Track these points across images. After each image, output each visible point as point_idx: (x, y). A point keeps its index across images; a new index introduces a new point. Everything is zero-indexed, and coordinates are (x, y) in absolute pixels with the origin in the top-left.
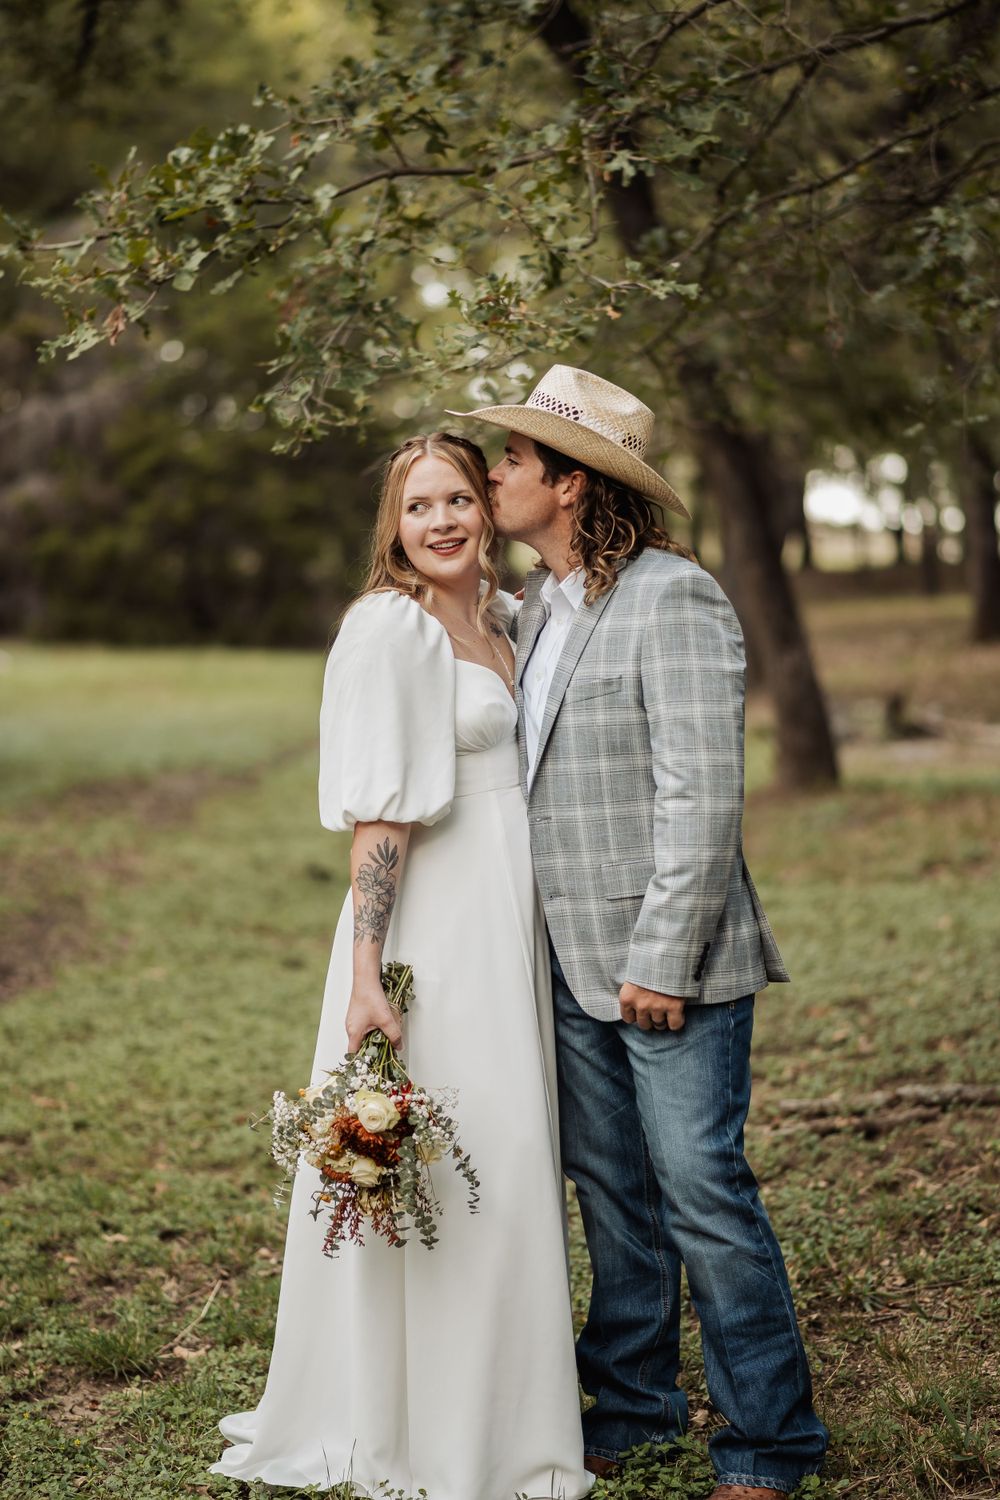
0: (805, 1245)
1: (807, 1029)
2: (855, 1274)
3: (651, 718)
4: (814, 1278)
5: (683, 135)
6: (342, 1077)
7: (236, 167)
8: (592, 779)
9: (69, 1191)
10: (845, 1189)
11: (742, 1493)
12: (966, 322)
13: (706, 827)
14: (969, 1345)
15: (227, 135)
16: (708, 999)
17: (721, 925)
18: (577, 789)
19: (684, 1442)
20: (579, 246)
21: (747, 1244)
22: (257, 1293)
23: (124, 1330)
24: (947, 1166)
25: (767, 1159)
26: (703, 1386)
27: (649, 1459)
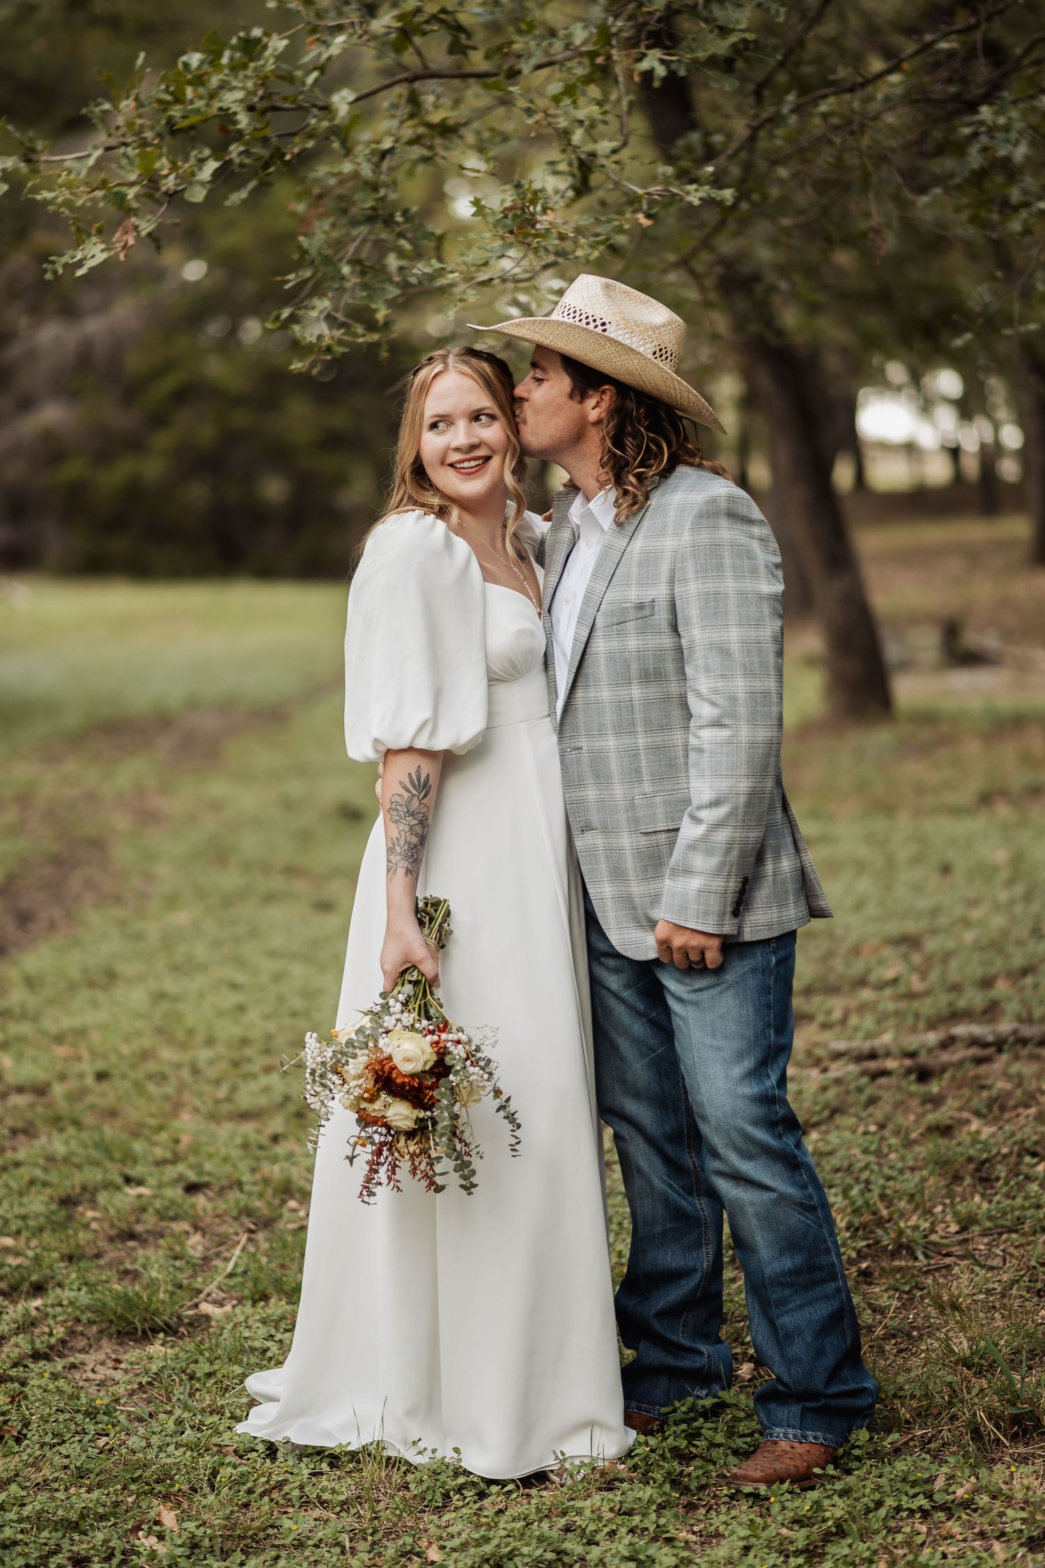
0: (855, 1192)
1: (857, 968)
2: (907, 1221)
3: (684, 642)
4: (864, 1226)
5: (716, 32)
6: (376, 1016)
7: (249, 72)
8: (624, 707)
9: (90, 1143)
10: (896, 1133)
11: (789, 1449)
12: (1016, 226)
13: (744, 755)
14: (1024, 1293)
15: (240, 38)
16: (748, 936)
17: (760, 858)
18: (609, 717)
19: (728, 1396)
20: (608, 151)
21: (790, 1190)
22: (285, 1246)
23: (147, 1287)
24: (1003, 1109)
25: (815, 1103)
26: (748, 1339)
27: (692, 1415)
